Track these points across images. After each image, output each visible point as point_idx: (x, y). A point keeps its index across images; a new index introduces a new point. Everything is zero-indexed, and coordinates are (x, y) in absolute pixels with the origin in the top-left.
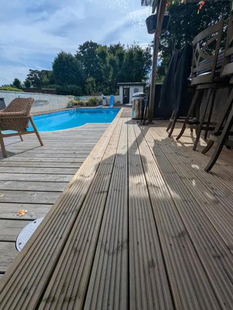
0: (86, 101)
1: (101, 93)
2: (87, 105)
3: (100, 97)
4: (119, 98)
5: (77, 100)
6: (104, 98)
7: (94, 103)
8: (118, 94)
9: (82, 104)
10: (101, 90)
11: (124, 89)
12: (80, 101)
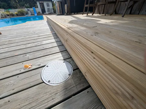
0: (15, 13)
1: (24, 7)
2: (17, 15)
3: (25, 10)
4: (39, 9)
5: (7, 12)
6: (28, 10)
7: (22, 14)
8: (38, 7)
9: (13, 15)
10: (23, 6)
11: (40, 3)
12: (11, 13)
